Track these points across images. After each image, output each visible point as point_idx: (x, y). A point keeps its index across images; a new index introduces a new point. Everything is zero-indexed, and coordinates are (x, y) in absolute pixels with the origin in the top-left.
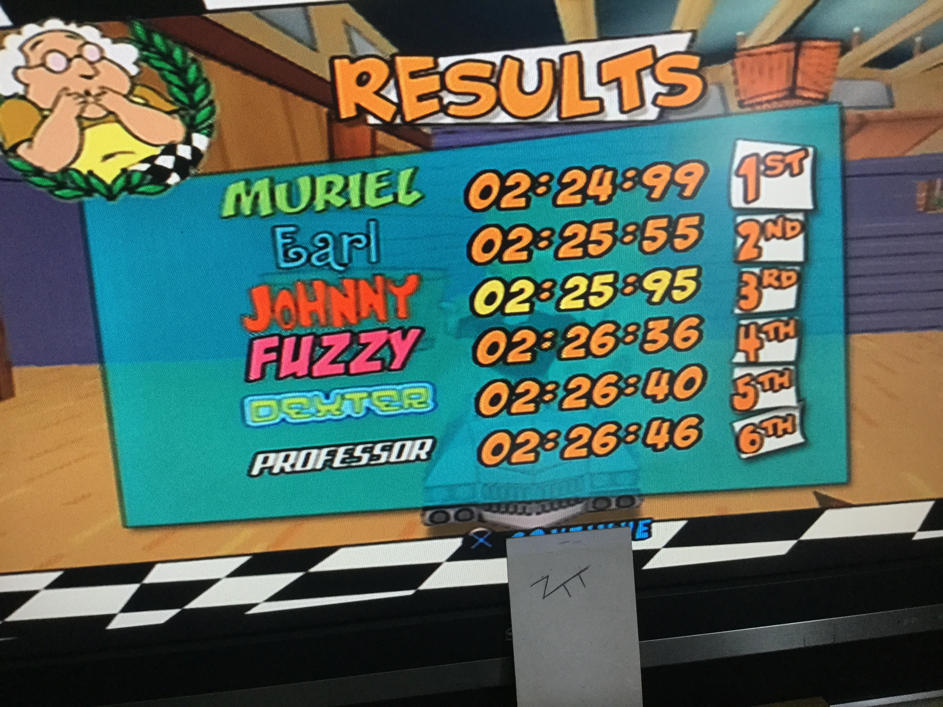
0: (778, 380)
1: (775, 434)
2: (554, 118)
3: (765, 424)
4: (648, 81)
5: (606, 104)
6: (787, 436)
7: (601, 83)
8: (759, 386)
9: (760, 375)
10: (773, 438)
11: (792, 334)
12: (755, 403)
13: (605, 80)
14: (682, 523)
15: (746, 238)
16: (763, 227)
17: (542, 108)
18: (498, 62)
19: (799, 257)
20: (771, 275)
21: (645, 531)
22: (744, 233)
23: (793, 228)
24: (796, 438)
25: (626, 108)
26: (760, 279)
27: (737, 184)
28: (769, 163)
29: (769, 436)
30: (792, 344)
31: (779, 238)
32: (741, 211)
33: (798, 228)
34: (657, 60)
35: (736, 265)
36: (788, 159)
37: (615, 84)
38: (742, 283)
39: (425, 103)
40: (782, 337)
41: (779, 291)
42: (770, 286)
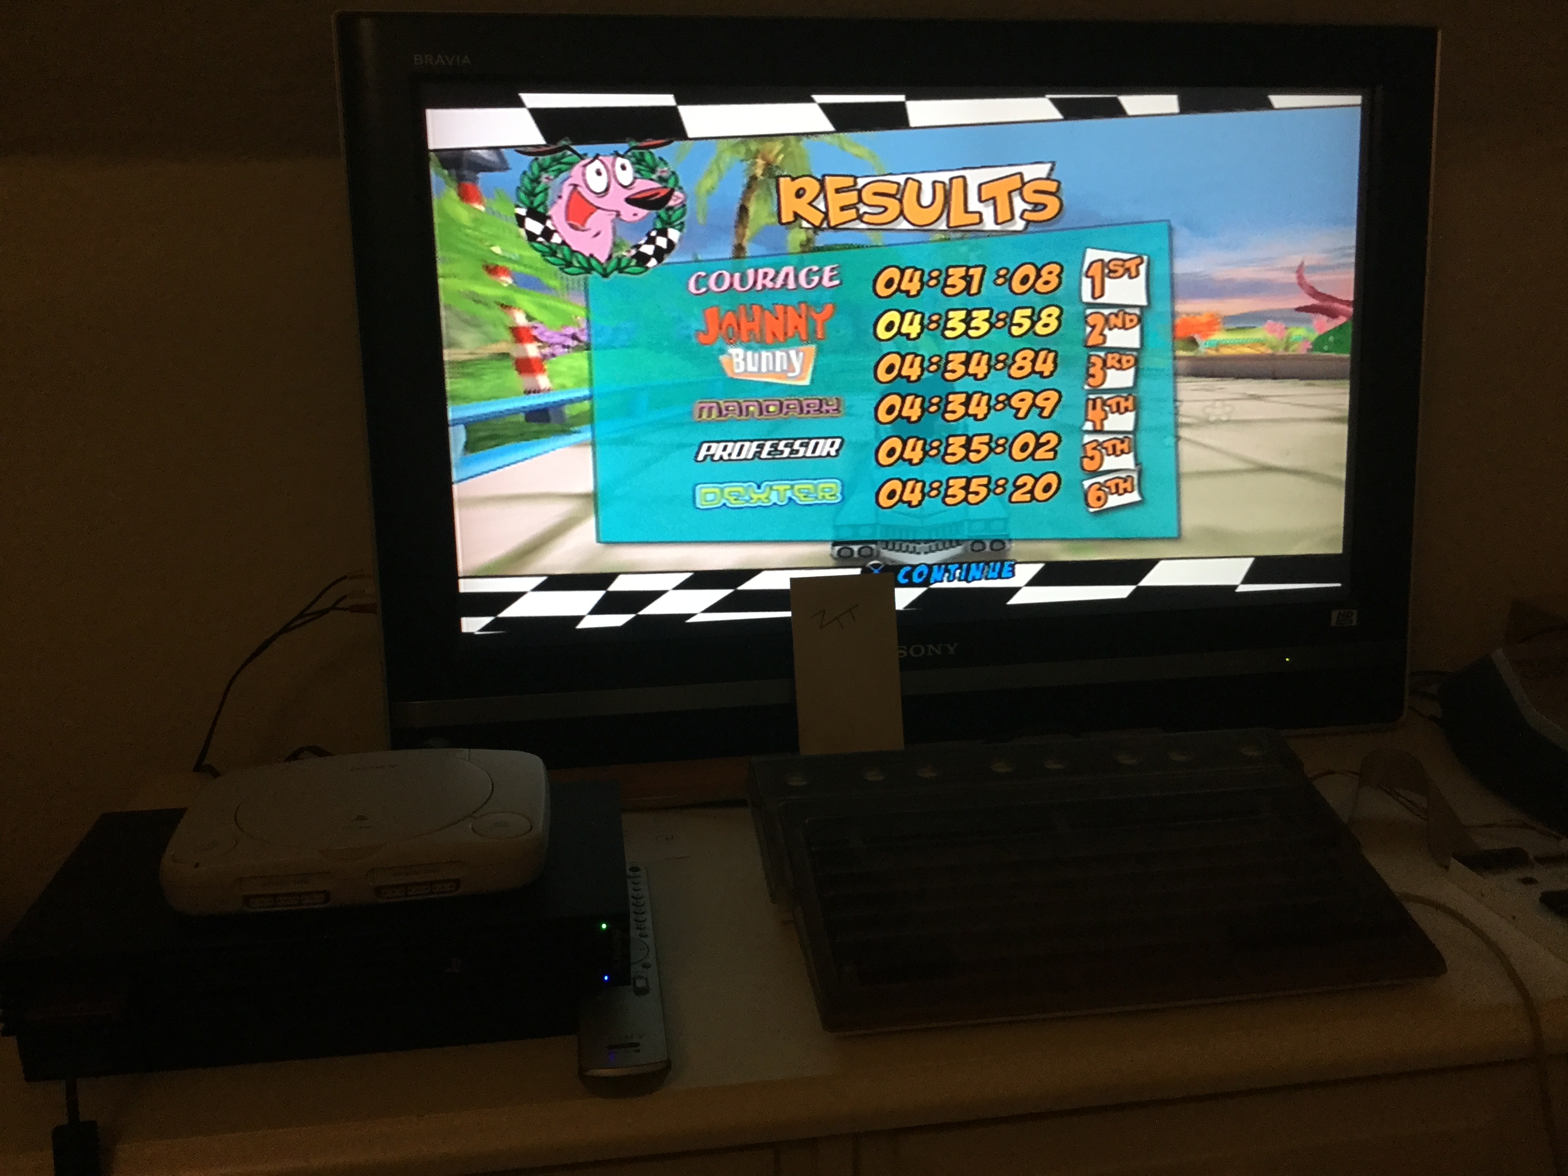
0: (1119, 447)
1: (1117, 492)
2: (944, 227)
3: (1108, 484)
4: (1017, 200)
5: (984, 217)
6: (1127, 495)
7: (980, 200)
8: (1104, 451)
9: (1105, 441)
10: (1116, 496)
11: (1131, 408)
12: (1101, 465)
13: (983, 199)
14: (1041, 566)
15: (1093, 327)
16: (1107, 319)
17: (935, 219)
18: (902, 183)
19: (1137, 345)
20: (1113, 358)
21: (1010, 571)
22: (1092, 323)
23: (1131, 321)
24: (1135, 497)
25: (1000, 221)
26: (1105, 362)
27: (1086, 283)
28: (1111, 266)
29: (1112, 494)
30: (1130, 416)
31: (1120, 328)
32: (1090, 305)
33: (1136, 320)
34: (1024, 184)
35: (1085, 349)
36: (1127, 265)
37: (991, 202)
38: (1090, 364)
39: (845, 212)
40: (1122, 410)
41: (1120, 372)
42: (1113, 367)
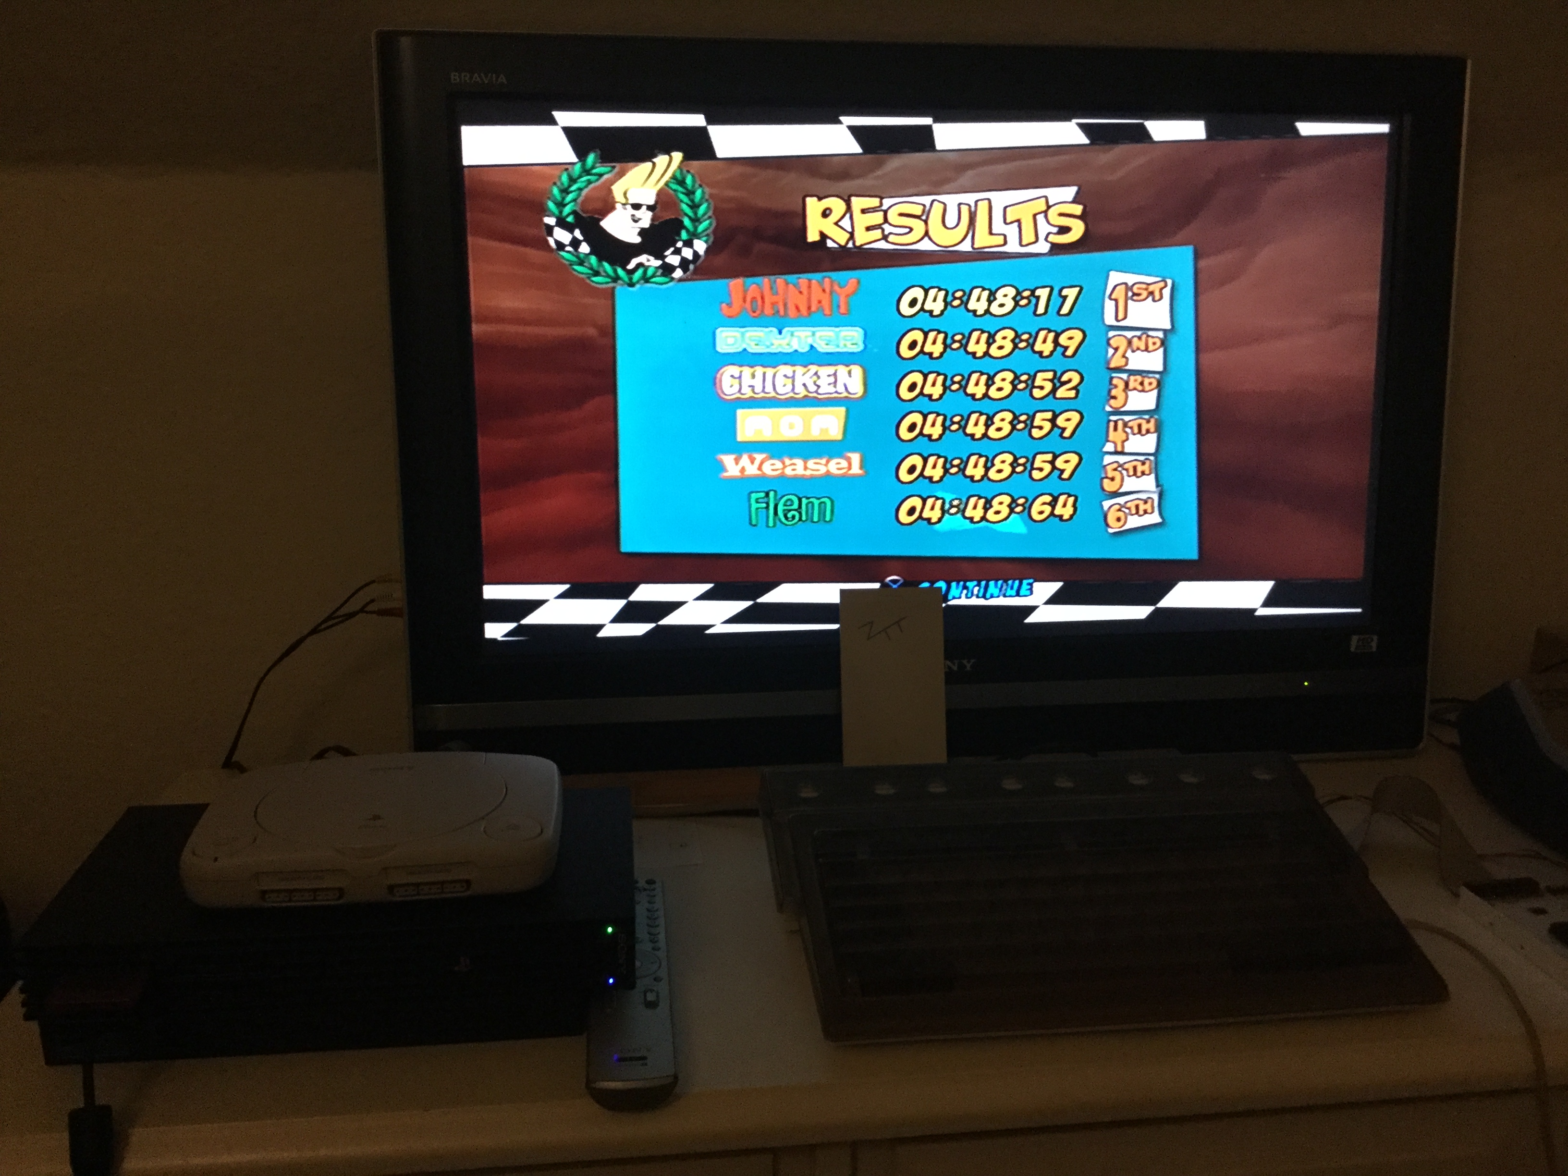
0: (1140, 468)
1: (1137, 513)
2: (968, 248)
3: (1128, 505)
4: (1042, 223)
5: (1009, 239)
6: (1147, 516)
7: (1005, 222)
8: (1124, 472)
9: (1125, 463)
10: (1136, 517)
12: (1121, 486)
13: (1008, 221)
14: (1059, 585)
16: (1130, 342)
17: (960, 239)
18: (928, 204)
19: (1159, 368)
20: (1136, 380)
21: (1028, 590)
22: (1115, 346)
23: (1154, 344)
24: (1155, 518)
25: (1024, 243)
26: (1127, 384)
27: (1110, 306)
28: (1135, 290)
29: (1132, 515)
31: (1143, 351)
32: (1112, 327)
33: (1159, 344)
34: (1049, 207)
35: (1109, 371)
36: (1151, 288)
37: (1016, 224)
38: (1112, 385)
39: (871, 232)
40: (1144, 432)
41: (1143, 394)
42: (1135, 389)
